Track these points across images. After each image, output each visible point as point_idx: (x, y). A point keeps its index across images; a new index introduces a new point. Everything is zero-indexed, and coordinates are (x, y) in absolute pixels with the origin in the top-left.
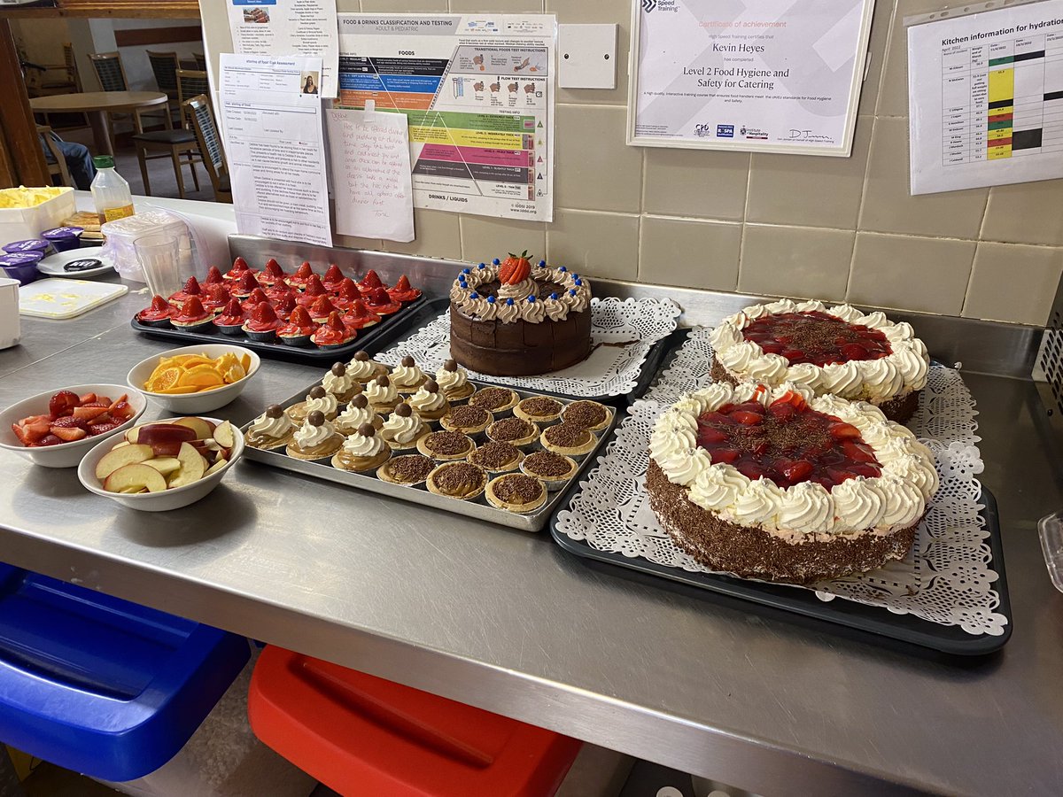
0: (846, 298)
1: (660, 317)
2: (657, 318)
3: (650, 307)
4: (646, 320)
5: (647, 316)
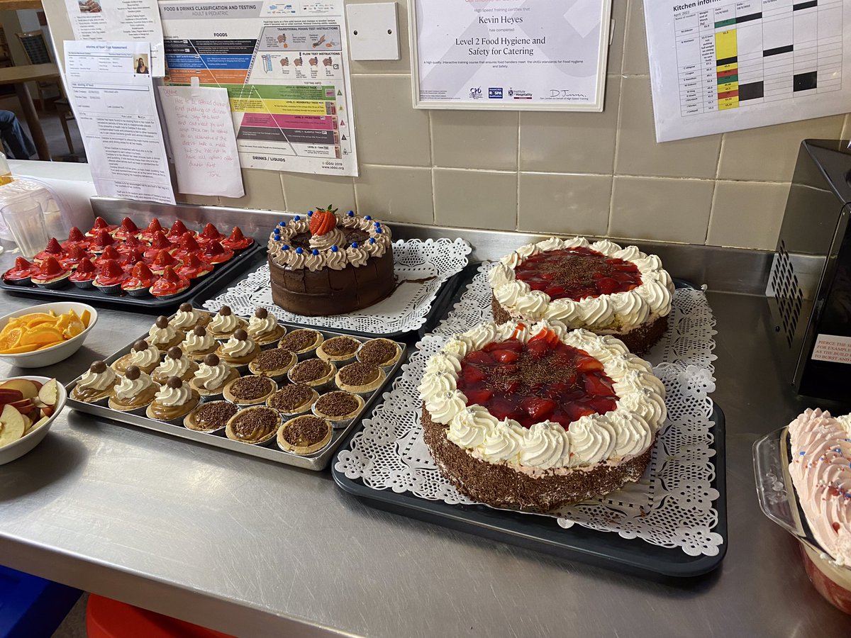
0: (608, 232)
1: (454, 256)
2: (452, 256)
3: (446, 246)
4: (443, 257)
5: (444, 254)
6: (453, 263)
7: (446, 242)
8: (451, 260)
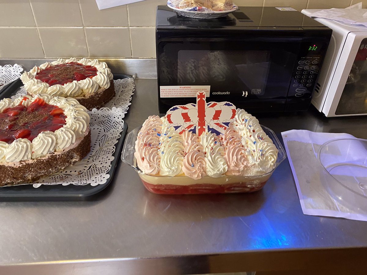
1: (14, 73)
2: (13, 73)
3: (9, 69)
4: (8, 75)
5: (8, 73)
6: (14, 77)
7: (9, 67)
8: (12, 75)
